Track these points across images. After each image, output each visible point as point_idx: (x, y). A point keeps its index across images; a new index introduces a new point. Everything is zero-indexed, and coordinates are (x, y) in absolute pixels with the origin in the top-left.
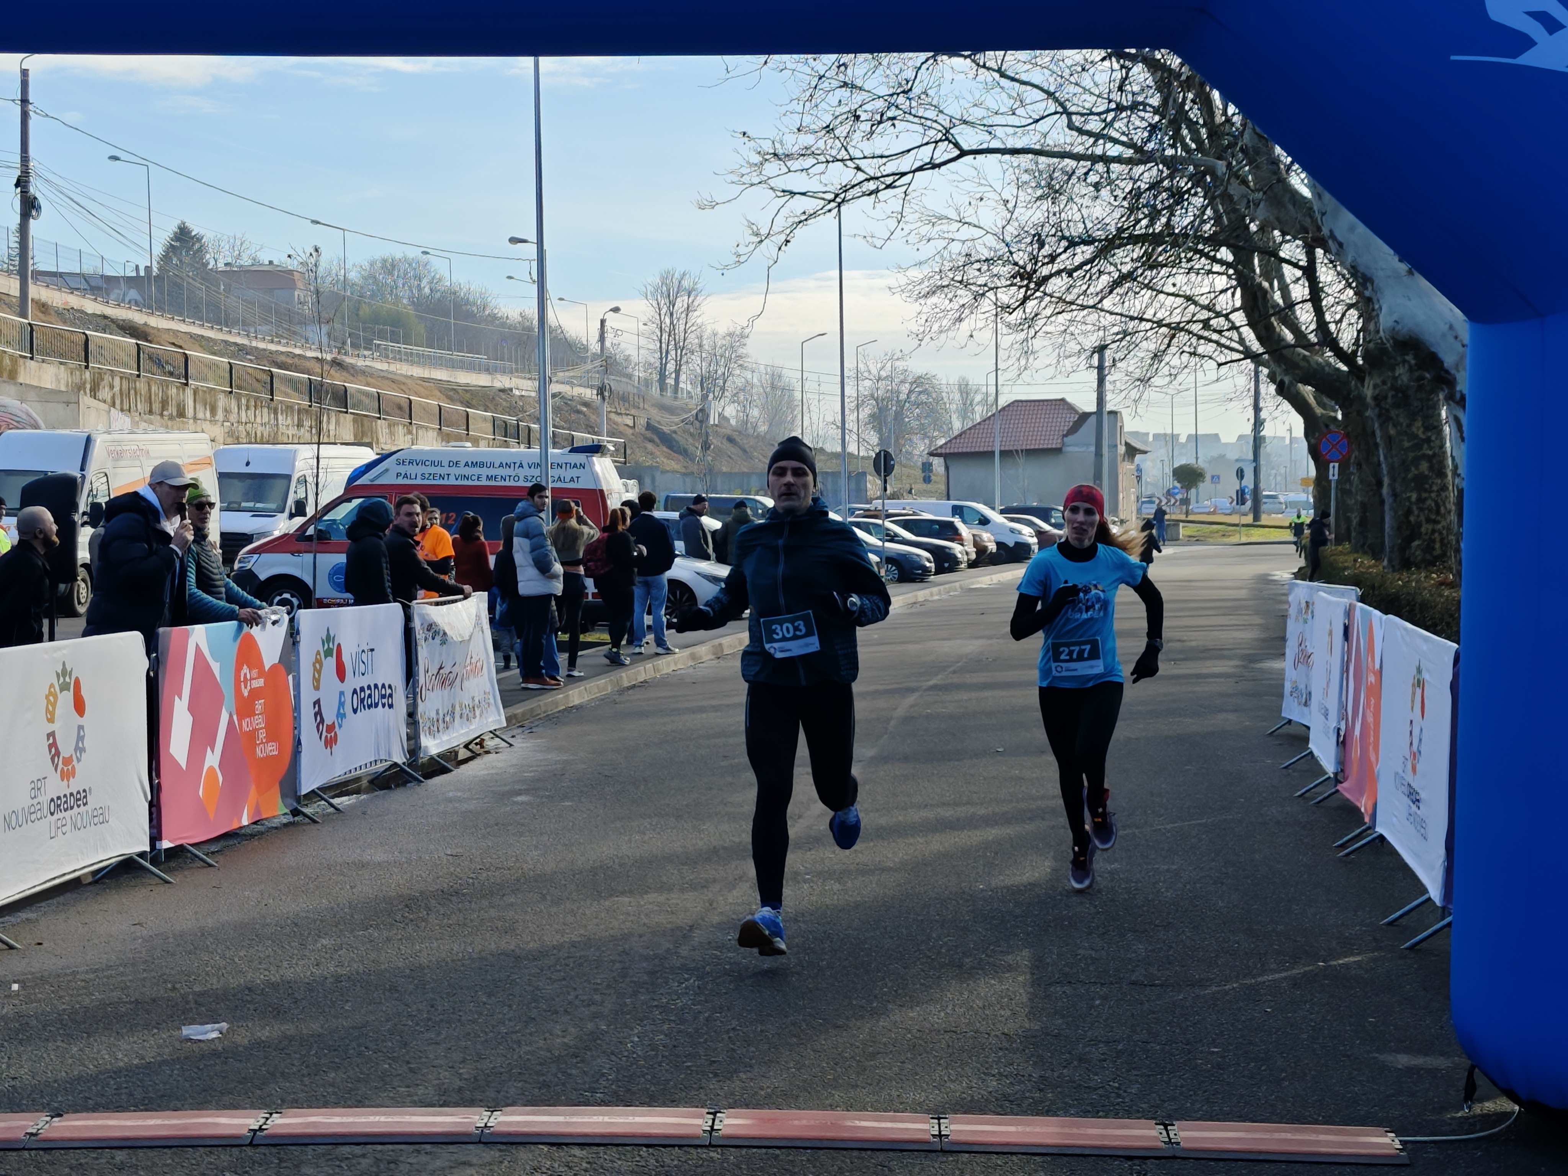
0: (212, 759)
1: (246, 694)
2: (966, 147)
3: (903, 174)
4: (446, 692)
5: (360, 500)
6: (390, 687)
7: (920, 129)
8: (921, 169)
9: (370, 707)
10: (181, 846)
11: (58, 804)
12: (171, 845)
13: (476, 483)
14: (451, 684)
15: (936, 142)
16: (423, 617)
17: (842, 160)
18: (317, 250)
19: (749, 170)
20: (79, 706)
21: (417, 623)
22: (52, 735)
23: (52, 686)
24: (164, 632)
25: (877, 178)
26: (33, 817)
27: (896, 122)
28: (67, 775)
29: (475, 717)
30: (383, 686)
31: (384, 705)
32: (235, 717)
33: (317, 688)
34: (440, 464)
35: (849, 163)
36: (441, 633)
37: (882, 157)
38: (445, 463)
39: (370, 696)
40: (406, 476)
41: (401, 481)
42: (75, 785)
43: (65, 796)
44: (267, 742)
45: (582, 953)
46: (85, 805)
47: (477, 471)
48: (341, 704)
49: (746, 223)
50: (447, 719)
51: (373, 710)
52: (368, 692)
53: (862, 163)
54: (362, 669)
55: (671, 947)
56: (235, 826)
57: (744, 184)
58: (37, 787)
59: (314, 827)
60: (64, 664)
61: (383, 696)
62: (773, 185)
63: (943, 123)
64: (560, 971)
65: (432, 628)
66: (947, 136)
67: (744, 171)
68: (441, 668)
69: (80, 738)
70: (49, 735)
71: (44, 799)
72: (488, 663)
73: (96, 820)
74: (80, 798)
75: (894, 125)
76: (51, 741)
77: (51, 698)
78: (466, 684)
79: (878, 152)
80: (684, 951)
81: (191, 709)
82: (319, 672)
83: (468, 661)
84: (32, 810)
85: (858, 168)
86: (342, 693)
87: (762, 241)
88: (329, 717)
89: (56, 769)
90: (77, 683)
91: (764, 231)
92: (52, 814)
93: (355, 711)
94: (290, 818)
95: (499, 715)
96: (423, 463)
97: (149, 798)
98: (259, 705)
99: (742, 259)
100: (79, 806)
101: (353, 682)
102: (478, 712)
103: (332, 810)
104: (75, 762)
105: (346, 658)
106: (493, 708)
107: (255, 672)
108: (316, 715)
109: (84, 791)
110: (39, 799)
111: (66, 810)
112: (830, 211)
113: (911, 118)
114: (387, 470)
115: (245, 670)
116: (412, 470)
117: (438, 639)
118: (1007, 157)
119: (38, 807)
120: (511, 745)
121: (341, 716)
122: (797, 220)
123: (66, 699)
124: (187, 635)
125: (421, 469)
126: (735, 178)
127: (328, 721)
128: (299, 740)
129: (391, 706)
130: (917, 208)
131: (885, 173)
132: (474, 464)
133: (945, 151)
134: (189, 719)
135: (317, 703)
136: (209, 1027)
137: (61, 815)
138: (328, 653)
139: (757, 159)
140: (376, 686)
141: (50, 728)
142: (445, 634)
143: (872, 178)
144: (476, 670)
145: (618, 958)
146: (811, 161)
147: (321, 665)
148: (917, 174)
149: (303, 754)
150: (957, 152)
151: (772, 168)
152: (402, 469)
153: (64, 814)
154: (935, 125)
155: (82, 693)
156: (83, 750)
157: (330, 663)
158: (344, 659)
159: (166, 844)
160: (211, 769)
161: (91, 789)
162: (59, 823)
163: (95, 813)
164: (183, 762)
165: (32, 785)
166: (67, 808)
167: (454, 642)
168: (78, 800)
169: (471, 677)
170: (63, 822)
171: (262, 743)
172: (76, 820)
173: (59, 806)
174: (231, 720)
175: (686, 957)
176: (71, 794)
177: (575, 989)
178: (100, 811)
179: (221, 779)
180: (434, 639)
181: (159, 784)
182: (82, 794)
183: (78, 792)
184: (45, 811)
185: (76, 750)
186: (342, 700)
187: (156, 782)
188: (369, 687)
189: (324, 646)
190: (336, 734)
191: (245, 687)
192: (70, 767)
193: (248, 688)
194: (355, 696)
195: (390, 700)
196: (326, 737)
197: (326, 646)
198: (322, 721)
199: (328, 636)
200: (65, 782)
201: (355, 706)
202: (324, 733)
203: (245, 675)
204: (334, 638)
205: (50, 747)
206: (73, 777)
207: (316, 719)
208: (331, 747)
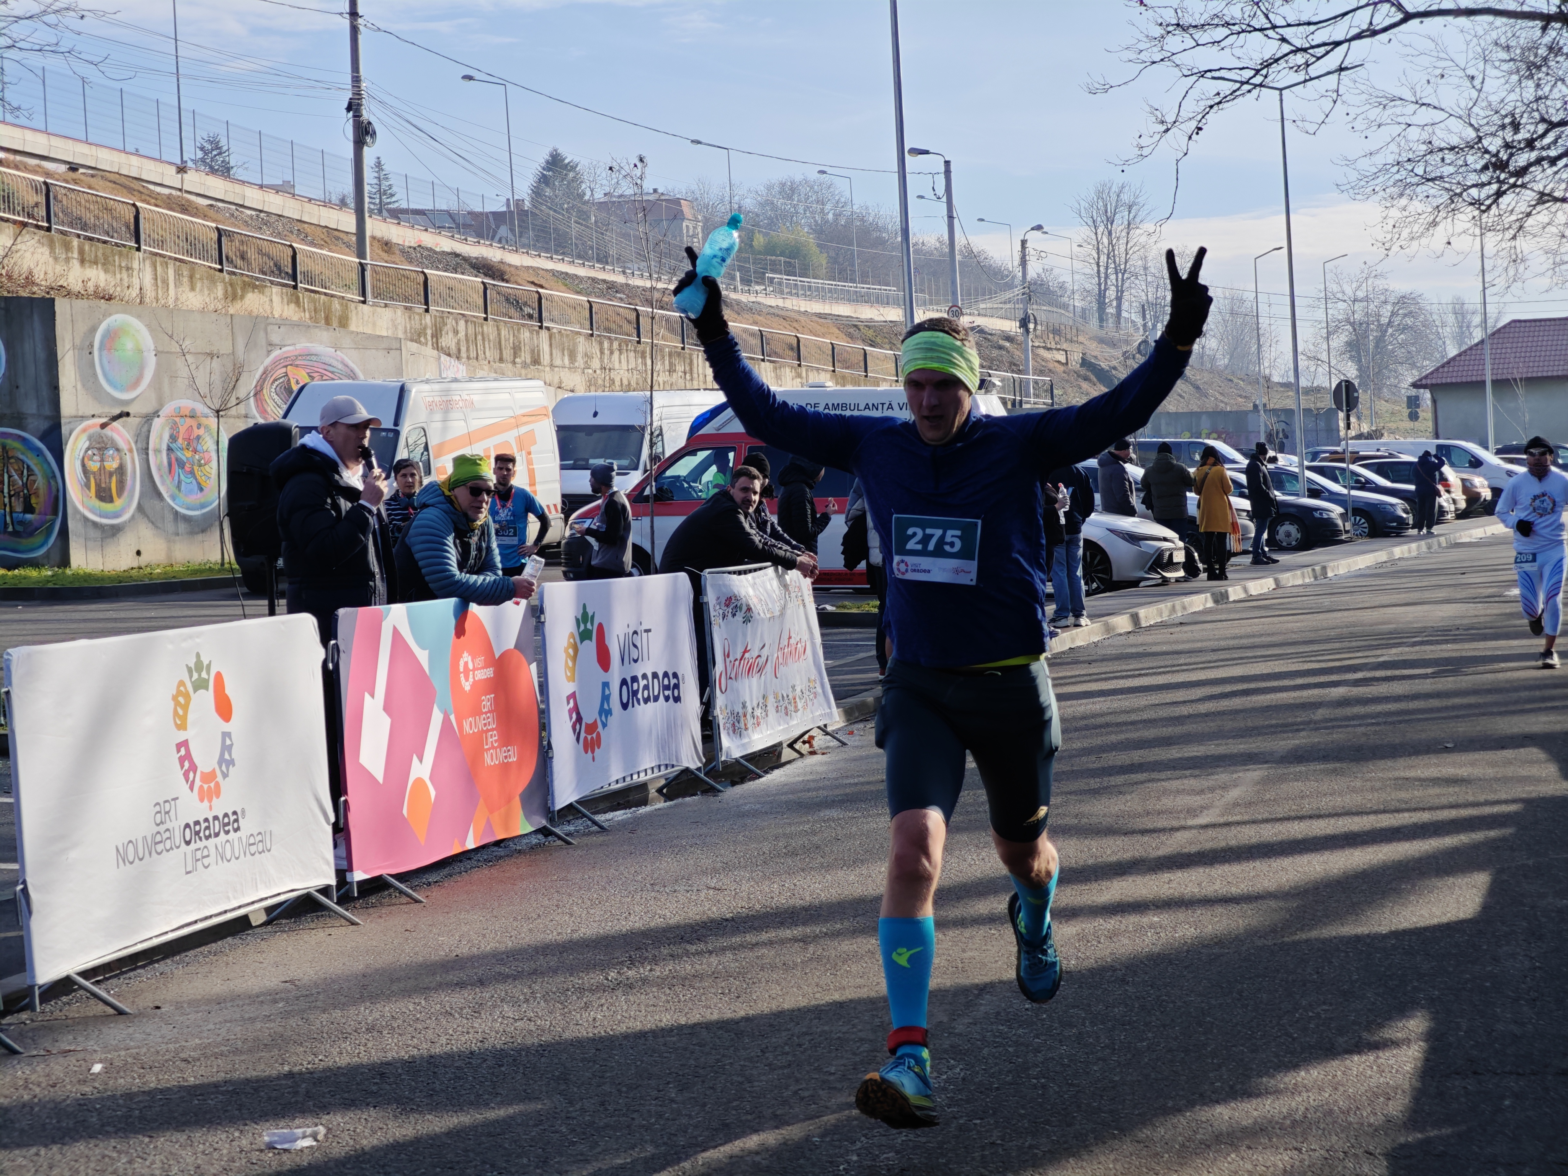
0: (421, 769)
1: (467, 686)
2: (1410, 9)
3: (1338, 44)
4: (754, 679)
5: (708, 452)
6: (675, 675)
8: (1358, 37)
9: (646, 700)
10: (381, 876)
11: (195, 831)
12: (366, 877)
14: (760, 671)
16: (718, 588)
17: (1262, 30)
19: (1148, 45)
20: (223, 707)
21: (711, 597)
22: (185, 744)
23: (182, 683)
25: (1305, 50)
26: (160, 847)
28: (210, 793)
29: (796, 711)
31: (667, 699)
32: (452, 718)
33: (571, 679)
35: (1270, 33)
36: (744, 608)
37: (1309, 24)
39: (646, 687)
42: (221, 807)
43: (206, 820)
44: (501, 747)
45: (826, 1028)
46: (236, 830)
48: (606, 698)
49: (1148, 109)
50: (756, 713)
51: (651, 704)
52: (642, 683)
54: (635, 655)
55: (945, 1019)
56: (454, 851)
58: (164, 810)
59: (566, 850)
60: (198, 655)
61: (667, 688)
62: (1178, 62)
64: (787, 1053)
65: (731, 602)
68: (745, 651)
69: (226, 748)
70: (178, 747)
71: (176, 825)
72: (813, 644)
73: (253, 849)
74: (229, 822)
76: (183, 752)
77: (181, 699)
78: (782, 670)
79: (1305, 19)
80: (960, 1027)
81: (387, 708)
82: (575, 659)
83: (784, 642)
84: (158, 838)
85: (1284, 40)
86: (606, 685)
87: (1168, 130)
88: (589, 717)
89: (191, 788)
90: (219, 678)
91: (1170, 119)
92: (188, 843)
93: (625, 706)
94: (534, 840)
95: (830, 707)
97: (332, 819)
98: (488, 702)
99: (1145, 152)
100: (227, 832)
101: (620, 671)
102: (800, 704)
103: (595, 828)
104: (219, 778)
105: (610, 642)
106: (821, 699)
107: (481, 660)
108: (570, 712)
109: (235, 813)
110: (169, 825)
111: (207, 838)
112: (1249, 92)
115: (466, 657)
117: (739, 617)
119: (167, 834)
120: (843, 744)
121: (605, 712)
123: (206, 699)
124: (380, 617)
127: (588, 719)
128: (549, 744)
129: (677, 699)
134: (386, 722)
135: (573, 696)
136: (297, 1131)
137: (200, 844)
138: (585, 635)
140: (655, 675)
141: (181, 736)
142: (749, 609)
143: (1299, 50)
144: (797, 653)
147: (577, 650)
148: (1353, 43)
149: (554, 760)
150: (1401, 16)
153: (204, 842)
155: (227, 691)
156: (231, 762)
157: (589, 650)
158: (607, 643)
159: (359, 875)
160: (419, 781)
161: (243, 811)
162: (199, 855)
163: (252, 841)
164: (379, 774)
165: (158, 808)
166: (210, 836)
167: (763, 620)
168: (226, 825)
169: (790, 661)
170: (205, 853)
171: (493, 747)
172: (224, 848)
173: (197, 833)
174: (446, 721)
175: (960, 1035)
176: (216, 818)
177: (797, 1081)
178: (259, 838)
179: (433, 793)
180: (734, 615)
181: (346, 801)
182: (232, 818)
183: (226, 815)
184: (178, 840)
185: (220, 764)
186: (607, 692)
187: (343, 799)
188: (645, 676)
189: (578, 626)
190: (599, 735)
191: (467, 680)
192: (212, 785)
193: (471, 680)
194: (624, 687)
195: (676, 691)
196: (586, 738)
197: (582, 627)
198: (579, 719)
199: (585, 614)
200: (206, 802)
201: (625, 701)
202: (583, 735)
203: (466, 663)
204: (593, 617)
205: (182, 760)
206: (218, 796)
207: (571, 718)
208: (593, 752)
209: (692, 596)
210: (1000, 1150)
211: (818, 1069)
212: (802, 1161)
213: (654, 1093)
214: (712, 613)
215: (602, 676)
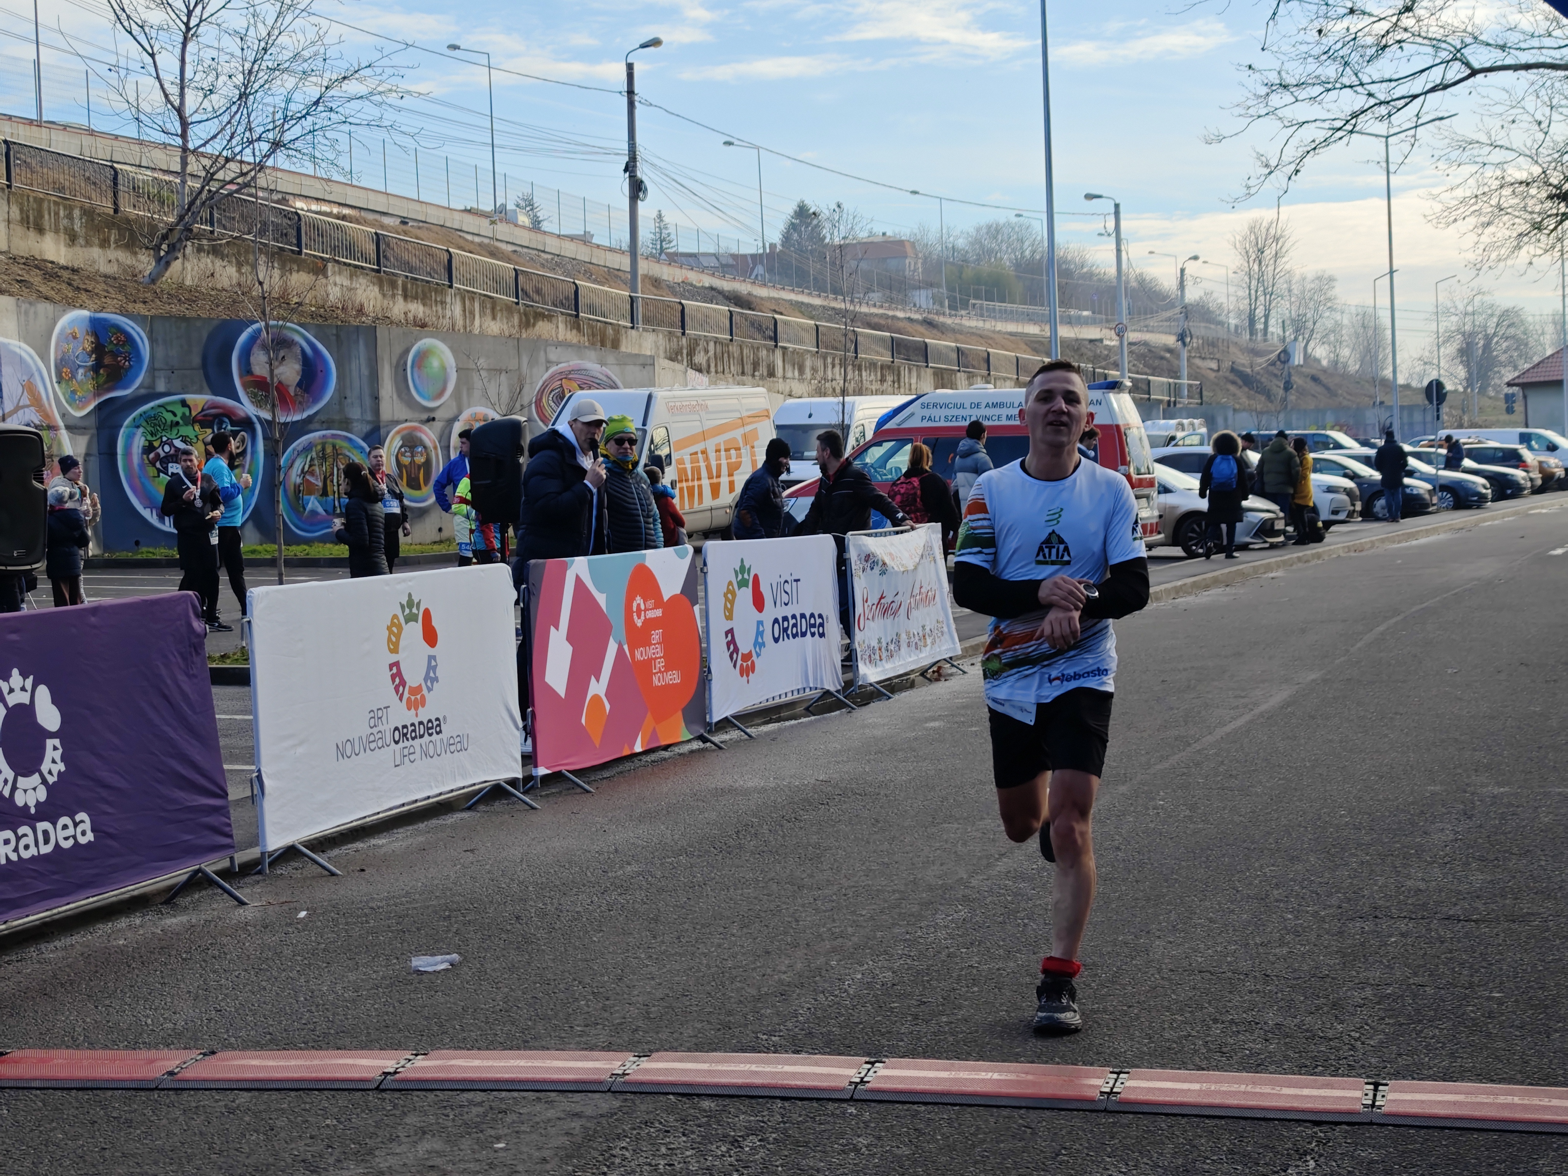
0: (598, 688)
1: (639, 623)
2: (1476, 65)
3: (1415, 97)
4: (889, 621)
5: (893, 443)
6: (820, 616)
7: (1430, 50)
8: (1433, 90)
9: (794, 636)
10: (560, 772)
11: (403, 733)
12: (548, 772)
13: (996, 423)
14: (895, 614)
15: (1448, 62)
16: (859, 547)
17: (1351, 87)
18: (839, 206)
19: (1255, 102)
20: (430, 636)
21: (853, 554)
22: (397, 664)
23: (395, 617)
24: (535, 565)
25: (1388, 103)
26: (373, 745)
27: (1403, 44)
28: (416, 704)
29: (925, 646)
30: (812, 615)
31: (813, 635)
32: (626, 647)
33: (729, 617)
34: (962, 406)
35: (1359, 89)
36: (880, 563)
37: (1390, 81)
38: (967, 405)
39: (795, 625)
40: (930, 419)
41: (926, 424)
42: (424, 715)
43: (413, 725)
44: (666, 671)
46: (438, 733)
47: (997, 411)
48: (760, 633)
49: (1255, 155)
50: (892, 647)
51: (799, 639)
52: (792, 622)
53: (1373, 88)
54: (785, 598)
56: (626, 752)
57: (1252, 116)
58: (377, 716)
59: (720, 753)
60: (410, 595)
61: (813, 626)
62: (1281, 115)
63: (1453, 43)
64: (833, 901)
65: (869, 559)
66: (1457, 56)
67: (1250, 103)
68: (882, 598)
69: (431, 668)
70: (391, 666)
71: (387, 727)
72: (942, 593)
73: (453, 748)
74: (433, 727)
75: (1401, 47)
77: (394, 629)
78: (914, 613)
79: (1387, 76)
80: (974, 882)
81: (570, 638)
82: (732, 603)
83: (916, 591)
84: (372, 738)
85: (1370, 95)
86: (760, 623)
87: (1270, 173)
88: (745, 646)
90: (427, 613)
91: (1273, 163)
92: (397, 742)
93: (776, 640)
94: (696, 745)
95: (954, 643)
96: (947, 406)
98: (656, 635)
99: (1253, 191)
100: (430, 735)
101: (771, 612)
102: (929, 641)
103: (748, 738)
104: (425, 691)
105: (765, 589)
106: (947, 636)
107: (651, 603)
108: (728, 644)
109: (437, 719)
110: (381, 728)
111: (413, 739)
112: (1341, 138)
113: (1420, 40)
114: (912, 414)
115: (639, 600)
116: (936, 413)
117: (877, 570)
118: (1522, 73)
119: (380, 735)
120: (964, 672)
121: (759, 644)
122: (1306, 149)
123: (415, 629)
124: (565, 568)
125: (944, 412)
126: (1243, 112)
127: (744, 649)
128: (709, 669)
129: (822, 635)
130: (1446, 134)
131: (1395, 97)
132: (994, 405)
133: (1456, 71)
134: (568, 649)
135: (730, 632)
136: (439, 958)
137: (406, 743)
138: (743, 584)
139: (1264, 91)
140: (803, 616)
141: (393, 658)
142: (884, 564)
143: (1381, 103)
144: (928, 599)
145: (903, 888)
146: (1318, 89)
147: (734, 595)
148: (1429, 95)
149: (713, 682)
150: (1468, 72)
151: (1276, 100)
152: (927, 413)
153: (411, 742)
154: (1444, 45)
155: (434, 624)
156: (436, 679)
157: (745, 595)
158: (762, 589)
159: (542, 771)
160: (596, 697)
161: (445, 718)
162: (406, 752)
163: (452, 741)
164: (561, 691)
165: (372, 714)
166: (416, 737)
167: (897, 573)
168: (429, 729)
169: (921, 606)
170: (412, 750)
171: (660, 671)
172: (428, 748)
173: (405, 735)
174: (620, 650)
175: (973, 887)
176: (421, 723)
177: (834, 921)
178: (458, 739)
179: (608, 707)
180: (872, 569)
181: (533, 712)
182: (435, 723)
183: (430, 721)
184: (388, 739)
185: (425, 680)
186: (761, 629)
187: (529, 710)
188: (794, 617)
189: (737, 577)
190: (753, 662)
191: (639, 617)
192: (419, 697)
193: (643, 618)
194: (776, 625)
195: (821, 629)
196: (742, 665)
197: (740, 577)
198: (736, 650)
199: (742, 567)
200: (413, 711)
201: (776, 635)
202: (739, 662)
203: (639, 605)
204: (749, 569)
205: (393, 677)
206: (423, 706)
207: (729, 649)
208: (748, 676)
209: (836, 554)
210: (975, 971)
211: (854, 913)
212: (817, 978)
213: (721, 930)
214: (853, 567)
215: (759, 616)
